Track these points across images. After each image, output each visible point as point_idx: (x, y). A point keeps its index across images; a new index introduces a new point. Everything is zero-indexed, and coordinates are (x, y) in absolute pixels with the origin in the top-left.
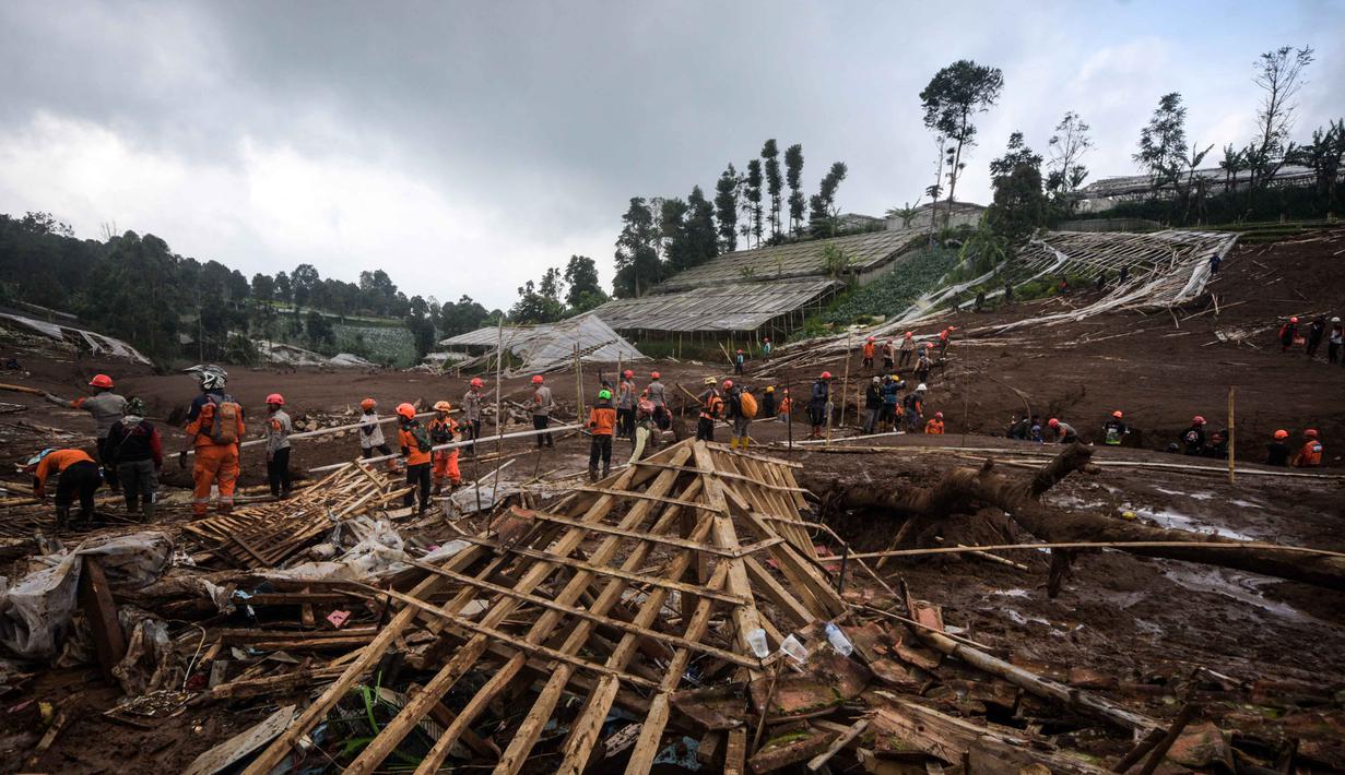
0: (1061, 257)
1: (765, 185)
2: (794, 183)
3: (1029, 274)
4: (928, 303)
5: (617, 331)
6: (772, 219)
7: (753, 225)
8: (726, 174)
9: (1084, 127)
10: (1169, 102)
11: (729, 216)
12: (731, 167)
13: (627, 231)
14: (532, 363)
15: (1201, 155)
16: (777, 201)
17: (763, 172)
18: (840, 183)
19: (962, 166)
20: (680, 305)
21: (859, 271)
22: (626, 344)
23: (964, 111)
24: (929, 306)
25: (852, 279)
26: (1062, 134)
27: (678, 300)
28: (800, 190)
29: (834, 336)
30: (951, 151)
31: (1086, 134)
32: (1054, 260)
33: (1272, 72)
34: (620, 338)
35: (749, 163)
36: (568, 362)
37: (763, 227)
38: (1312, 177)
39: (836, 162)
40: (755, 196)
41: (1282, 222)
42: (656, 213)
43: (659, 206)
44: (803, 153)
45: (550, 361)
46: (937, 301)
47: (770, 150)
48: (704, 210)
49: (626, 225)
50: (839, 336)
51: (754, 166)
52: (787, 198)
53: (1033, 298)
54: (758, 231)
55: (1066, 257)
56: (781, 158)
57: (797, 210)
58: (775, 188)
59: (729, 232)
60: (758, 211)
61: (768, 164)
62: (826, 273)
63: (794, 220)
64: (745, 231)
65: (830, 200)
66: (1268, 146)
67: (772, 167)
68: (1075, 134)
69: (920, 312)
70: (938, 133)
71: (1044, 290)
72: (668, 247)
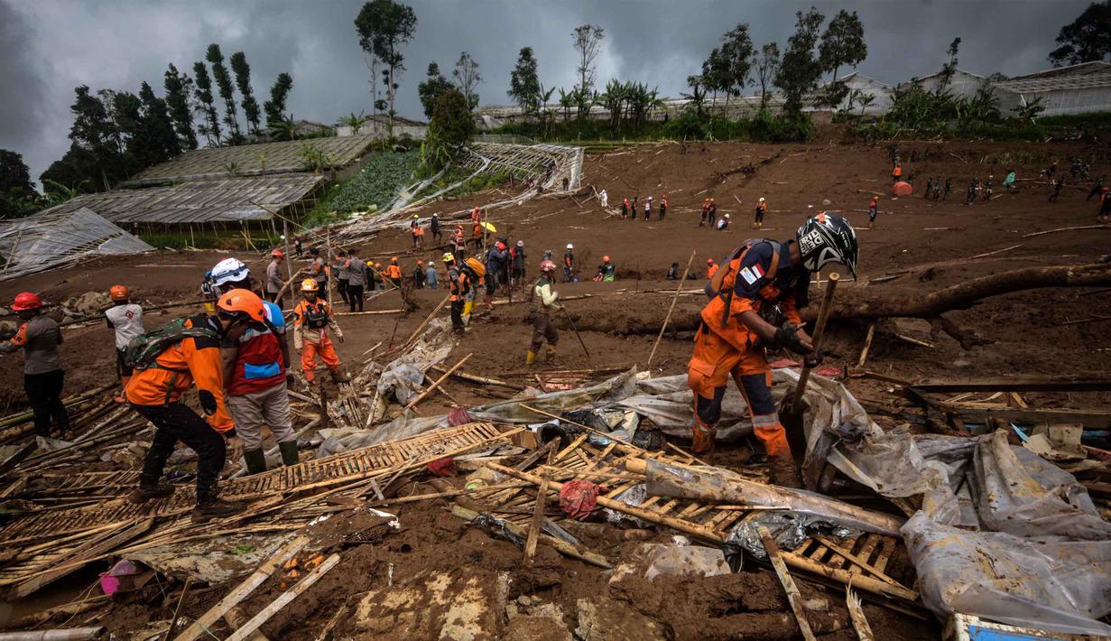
0: (487, 161)
1: (215, 89)
2: (245, 89)
3: (470, 172)
4: (408, 194)
5: (119, 224)
6: (228, 121)
7: (211, 126)
8: (168, 74)
9: (475, 65)
10: (526, 53)
11: (183, 114)
12: (173, 68)
13: (79, 122)
14: (21, 260)
15: (548, 94)
16: (231, 104)
17: (211, 75)
18: (288, 93)
19: (395, 86)
20: (174, 198)
21: (337, 168)
22: (130, 236)
23: (391, 40)
24: (410, 197)
25: (334, 175)
26: (460, 68)
27: (169, 194)
28: (251, 95)
29: (343, 222)
30: (385, 73)
31: (477, 70)
32: (482, 163)
33: (582, 41)
34: (123, 231)
35: (193, 65)
36: (72, 257)
37: (220, 127)
38: (607, 114)
39: (280, 73)
40: (207, 98)
41: (601, 142)
42: (108, 106)
43: (111, 98)
44: (248, 60)
45: (45, 258)
46: (415, 192)
47: (214, 53)
48: (158, 106)
49: (77, 116)
50: (349, 222)
51: (200, 68)
52: (240, 103)
53: (479, 190)
54: (216, 132)
55: (489, 161)
56: (227, 64)
57: (252, 114)
58: (227, 91)
59: (187, 131)
60: (212, 112)
61: (214, 68)
62: (311, 169)
63: (251, 123)
64: (203, 131)
65: (282, 107)
66: (585, 92)
67: (220, 72)
68: (469, 69)
69: (404, 202)
70: (373, 56)
71: (485, 184)
72: (128, 141)
